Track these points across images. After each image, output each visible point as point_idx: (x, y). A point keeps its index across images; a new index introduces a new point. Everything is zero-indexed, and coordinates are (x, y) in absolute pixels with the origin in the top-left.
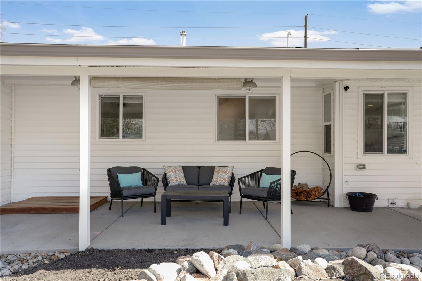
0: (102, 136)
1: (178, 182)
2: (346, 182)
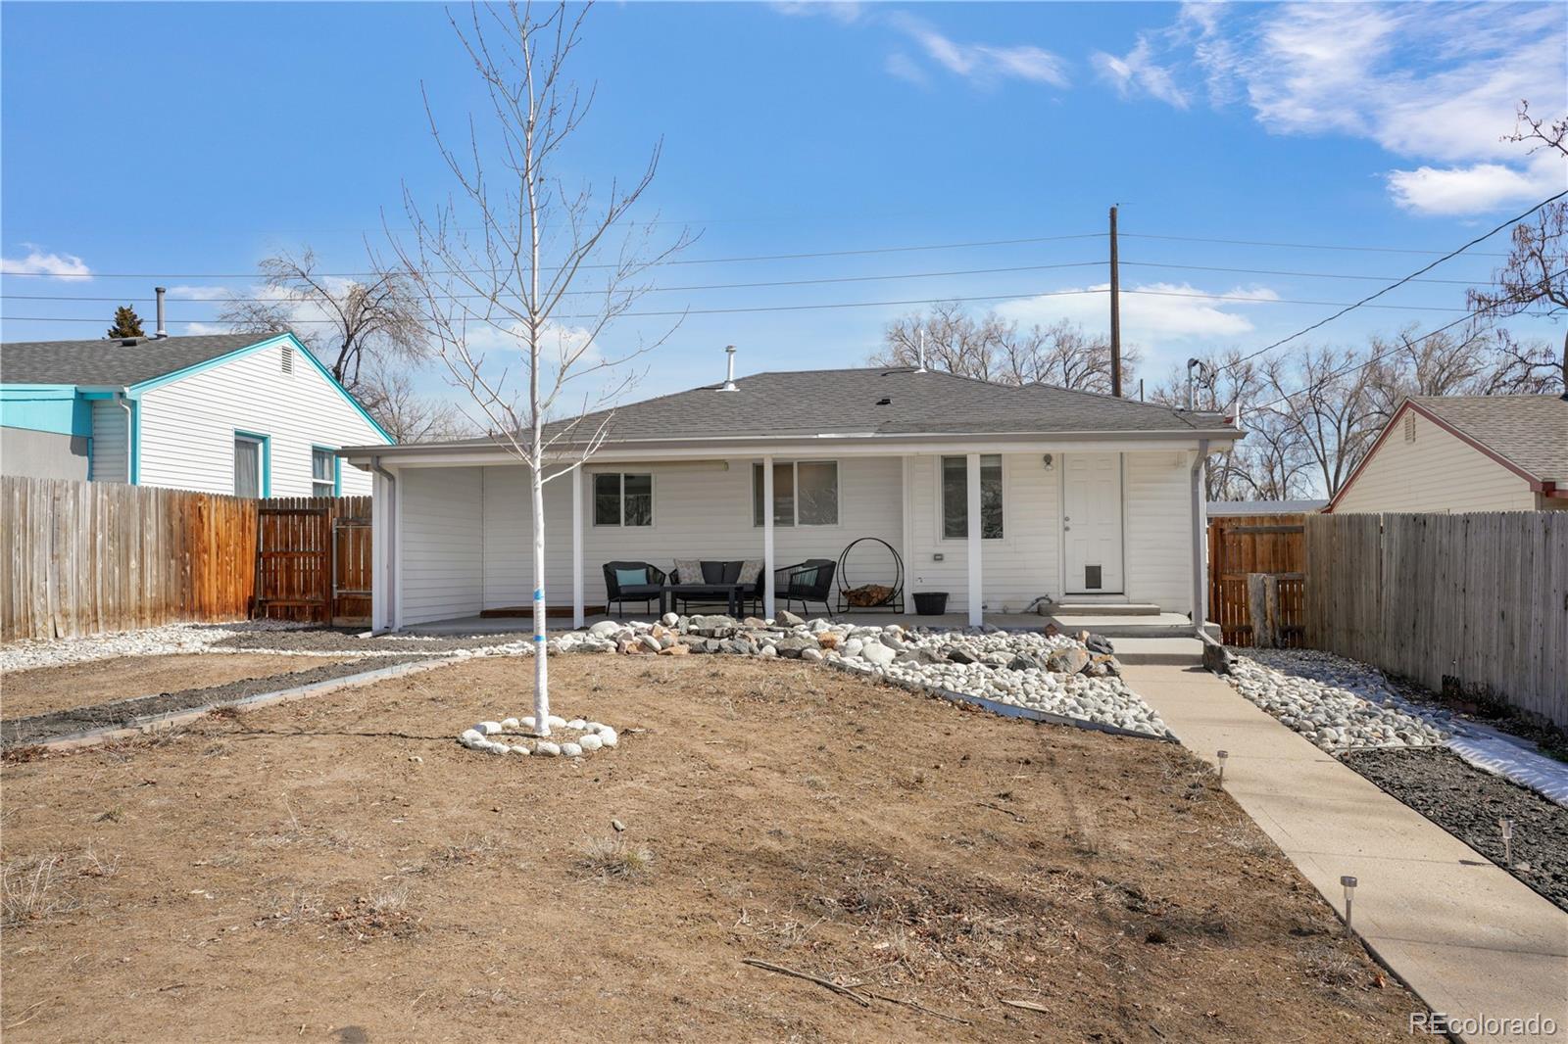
0: (597, 523)
1: (693, 581)
2: (919, 579)
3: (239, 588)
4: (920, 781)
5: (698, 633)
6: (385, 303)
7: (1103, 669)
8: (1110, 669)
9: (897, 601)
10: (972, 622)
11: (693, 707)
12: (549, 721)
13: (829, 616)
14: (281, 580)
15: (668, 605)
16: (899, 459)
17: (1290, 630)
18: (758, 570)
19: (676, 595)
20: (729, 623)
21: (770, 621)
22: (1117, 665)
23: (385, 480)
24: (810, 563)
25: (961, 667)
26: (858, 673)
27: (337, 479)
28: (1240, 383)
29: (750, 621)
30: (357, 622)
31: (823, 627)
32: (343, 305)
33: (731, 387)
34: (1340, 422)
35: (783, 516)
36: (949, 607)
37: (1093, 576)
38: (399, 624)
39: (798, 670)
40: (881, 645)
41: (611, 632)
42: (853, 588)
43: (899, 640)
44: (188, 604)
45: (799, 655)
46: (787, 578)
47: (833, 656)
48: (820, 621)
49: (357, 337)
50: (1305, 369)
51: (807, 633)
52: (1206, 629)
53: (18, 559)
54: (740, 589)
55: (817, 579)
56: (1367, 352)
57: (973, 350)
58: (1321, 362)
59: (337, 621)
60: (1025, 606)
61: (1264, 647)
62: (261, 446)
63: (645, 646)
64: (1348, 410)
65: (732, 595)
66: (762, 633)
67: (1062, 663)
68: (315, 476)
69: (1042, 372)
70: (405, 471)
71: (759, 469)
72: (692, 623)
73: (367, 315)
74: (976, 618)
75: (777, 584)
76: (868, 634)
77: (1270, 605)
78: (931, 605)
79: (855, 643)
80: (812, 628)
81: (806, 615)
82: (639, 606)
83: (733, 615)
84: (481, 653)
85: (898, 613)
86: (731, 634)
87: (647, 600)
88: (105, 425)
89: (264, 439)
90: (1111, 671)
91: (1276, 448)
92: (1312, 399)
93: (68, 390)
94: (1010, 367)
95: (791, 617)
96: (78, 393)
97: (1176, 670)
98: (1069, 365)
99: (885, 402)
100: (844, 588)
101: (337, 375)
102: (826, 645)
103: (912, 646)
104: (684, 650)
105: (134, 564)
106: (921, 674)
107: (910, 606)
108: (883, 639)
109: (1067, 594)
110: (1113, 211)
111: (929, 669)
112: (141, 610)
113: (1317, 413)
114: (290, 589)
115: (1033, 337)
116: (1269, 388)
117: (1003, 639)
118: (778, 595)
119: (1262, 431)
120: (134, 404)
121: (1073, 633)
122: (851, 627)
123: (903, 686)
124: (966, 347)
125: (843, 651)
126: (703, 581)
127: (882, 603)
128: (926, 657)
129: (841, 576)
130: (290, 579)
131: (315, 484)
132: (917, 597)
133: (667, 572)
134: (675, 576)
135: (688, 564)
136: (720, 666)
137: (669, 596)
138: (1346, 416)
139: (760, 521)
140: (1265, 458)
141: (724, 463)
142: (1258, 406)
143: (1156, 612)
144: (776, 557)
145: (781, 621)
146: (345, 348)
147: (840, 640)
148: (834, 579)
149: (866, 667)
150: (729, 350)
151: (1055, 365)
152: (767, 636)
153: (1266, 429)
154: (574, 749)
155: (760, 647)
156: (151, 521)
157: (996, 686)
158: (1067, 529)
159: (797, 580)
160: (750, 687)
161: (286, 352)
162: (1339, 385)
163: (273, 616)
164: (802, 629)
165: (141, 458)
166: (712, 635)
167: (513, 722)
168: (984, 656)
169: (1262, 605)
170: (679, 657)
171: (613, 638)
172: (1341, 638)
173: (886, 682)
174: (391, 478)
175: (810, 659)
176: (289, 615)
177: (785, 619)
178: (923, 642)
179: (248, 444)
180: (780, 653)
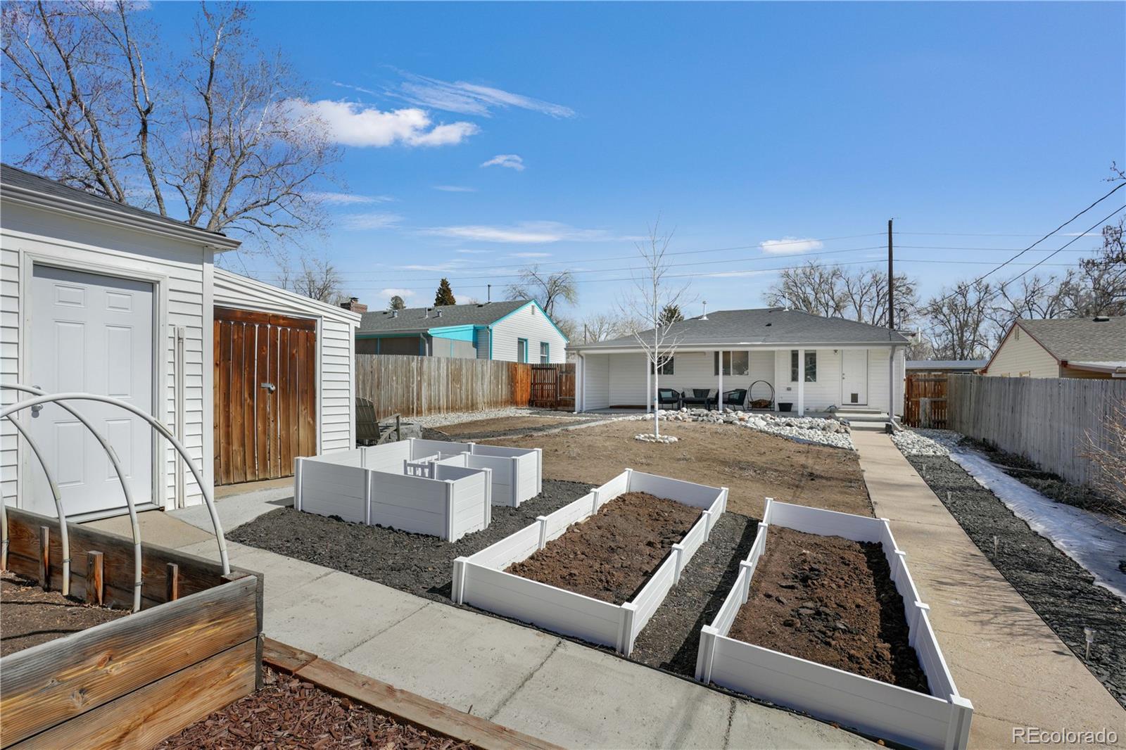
1: (690, 396)
2: (781, 397)
3: (526, 396)
4: (765, 453)
5: (694, 415)
6: (563, 284)
7: (843, 431)
8: (846, 431)
9: (772, 406)
10: (799, 414)
11: (697, 435)
12: (658, 436)
13: (744, 411)
14: (539, 393)
15: (681, 405)
16: (774, 352)
17: (940, 421)
18: (716, 392)
19: (684, 402)
20: (706, 412)
21: (721, 412)
22: (849, 429)
23: (580, 358)
24: (737, 390)
25: (788, 428)
26: (752, 429)
27: (548, 354)
28: (982, 294)
29: (713, 411)
30: (570, 408)
31: (741, 414)
32: (548, 286)
33: (705, 318)
34: (1045, 315)
35: (726, 373)
36: (793, 409)
37: (854, 398)
38: (584, 409)
39: (730, 427)
40: (762, 421)
41: (663, 414)
42: (754, 400)
43: (768, 419)
44: (513, 401)
45: (731, 423)
46: (727, 396)
47: (743, 423)
48: (739, 412)
49: (552, 298)
50: (1023, 286)
51: (734, 416)
52: (894, 419)
53: (474, 385)
54: (709, 400)
55: (739, 397)
56: (1063, 277)
57: (826, 282)
58: (1033, 282)
59: (559, 408)
60: (825, 409)
61: (925, 428)
62: (525, 343)
63: (677, 418)
64: (1050, 308)
65: (706, 402)
66: (718, 415)
67: (828, 429)
68: (541, 354)
69: (864, 291)
70: (587, 355)
71: (717, 354)
72: (693, 411)
73: (557, 288)
74: (801, 412)
75: (723, 399)
76: (757, 417)
77: (928, 411)
78: (786, 408)
79: (752, 419)
80: (736, 414)
81: (735, 410)
82: (670, 406)
83: (706, 408)
84: (621, 419)
85: (772, 411)
86: (707, 415)
87: (672, 403)
88: (482, 337)
89: (526, 340)
90: (846, 432)
91: (1004, 329)
92: (1027, 302)
93: (471, 326)
94: (846, 289)
95: (728, 410)
96: (474, 327)
97: (874, 433)
98: (879, 288)
99: (769, 325)
100: (750, 400)
101: (545, 311)
102: (741, 420)
103: (773, 421)
104: (691, 420)
105: (500, 387)
106: (775, 429)
107: (777, 408)
108: (762, 418)
109: (843, 405)
110: (890, 223)
111: (777, 428)
112: (502, 402)
113: (1030, 310)
114: (542, 396)
115: (860, 274)
116: (1001, 296)
117: (808, 420)
118: (724, 402)
119: (995, 320)
120: (491, 330)
121: (837, 419)
122: (751, 414)
123: (767, 433)
124: (822, 280)
125: (747, 422)
126: (694, 397)
127: (766, 407)
128: (777, 424)
129: (749, 396)
130: (542, 392)
131: (542, 357)
132: (780, 404)
133: (680, 393)
134: (683, 394)
135: (688, 390)
136: (703, 425)
137: (681, 402)
138: (1049, 312)
139: (717, 373)
140: (997, 335)
141: (704, 353)
142: (993, 307)
143: (880, 413)
144: (723, 388)
145: (725, 411)
146: (548, 302)
147: (747, 419)
148: (746, 396)
149: (755, 427)
150: (704, 303)
151: (871, 288)
152: (720, 416)
153: (998, 319)
154: (667, 441)
155: (717, 420)
156: (504, 372)
157: (799, 434)
158: (844, 378)
159: (731, 397)
160: (714, 431)
161: (533, 307)
162: (1045, 294)
163: (536, 406)
164: (733, 414)
165: (493, 349)
166: (700, 416)
167: (647, 435)
168: (799, 425)
169: (925, 411)
170: (689, 422)
171: (665, 415)
172: (958, 425)
173: (761, 431)
174: (582, 357)
175: (735, 424)
176: (542, 406)
177: (726, 410)
178: (777, 420)
179: (522, 342)
180: (724, 422)
